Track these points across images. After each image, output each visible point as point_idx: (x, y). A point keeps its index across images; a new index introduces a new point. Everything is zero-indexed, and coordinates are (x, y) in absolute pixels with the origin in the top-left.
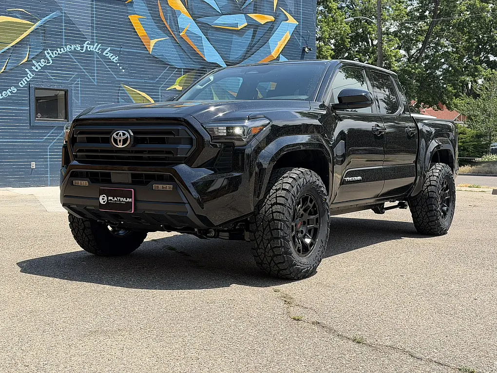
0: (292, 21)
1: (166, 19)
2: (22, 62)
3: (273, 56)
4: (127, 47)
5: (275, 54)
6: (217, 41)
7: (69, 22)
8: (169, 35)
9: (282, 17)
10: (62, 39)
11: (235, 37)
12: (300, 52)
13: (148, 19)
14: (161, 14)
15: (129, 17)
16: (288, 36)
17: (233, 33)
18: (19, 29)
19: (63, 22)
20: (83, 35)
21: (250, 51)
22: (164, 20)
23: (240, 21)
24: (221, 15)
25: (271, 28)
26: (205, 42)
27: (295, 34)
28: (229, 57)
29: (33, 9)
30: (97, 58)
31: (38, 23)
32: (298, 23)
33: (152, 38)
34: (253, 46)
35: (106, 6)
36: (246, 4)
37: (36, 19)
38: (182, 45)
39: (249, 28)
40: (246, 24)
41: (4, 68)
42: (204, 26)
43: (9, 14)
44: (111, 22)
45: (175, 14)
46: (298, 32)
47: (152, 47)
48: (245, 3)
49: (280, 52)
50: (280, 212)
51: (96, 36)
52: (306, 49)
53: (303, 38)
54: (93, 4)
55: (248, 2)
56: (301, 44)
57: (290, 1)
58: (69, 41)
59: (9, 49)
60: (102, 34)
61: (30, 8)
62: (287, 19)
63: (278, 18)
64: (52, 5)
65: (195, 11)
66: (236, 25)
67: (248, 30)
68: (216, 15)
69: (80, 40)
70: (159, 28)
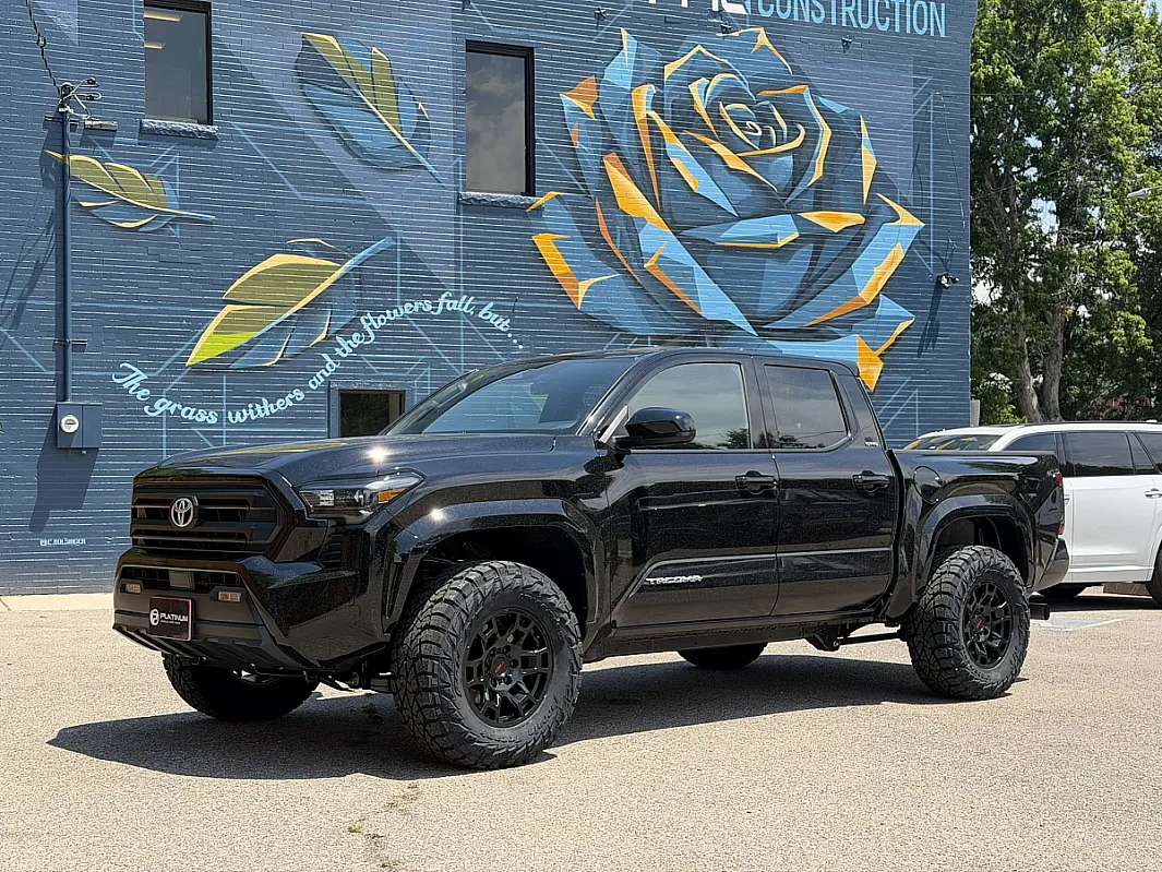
0: (909, 222)
1: (614, 238)
2: (315, 342)
3: (863, 300)
4: (529, 299)
5: (866, 294)
6: (727, 274)
7: (410, 257)
8: (619, 268)
9: (883, 214)
10: (395, 290)
11: (771, 265)
12: (930, 286)
13: (572, 239)
14: (603, 227)
15: (534, 238)
16: (898, 252)
17: (764, 256)
18: (312, 276)
19: (398, 259)
20: (438, 280)
21: (807, 290)
22: (608, 238)
23: (784, 230)
24: (738, 221)
25: (856, 240)
26: (701, 278)
27: (916, 248)
28: (757, 307)
29: (339, 237)
30: (465, 324)
31: (350, 264)
32: (923, 225)
33: (581, 278)
34: (814, 281)
35: (485, 221)
36: (794, 194)
37: (344, 256)
38: (649, 288)
39: (802, 241)
40: (796, 235)
41: (280, 353)
42: (698, 246)
43: (293, 250)
44: (495, 252)
45: (632, 226)
46: (922, 242)
47: (581, 296)
48: (792, 190)
49: (880, 289)
50: (433, 643)
51: (465, 282)
52: (944, 281)
53: (938, 255)
54: (458, 220)
55: (800, 189)
56: (931, 270)
57: (902, 178)
58: (410, 295)
59: (290, 317)
60: (476, 276)
61: (334, 237)
62: (896, 218)
63: (874, 216)
64: (377, 226)
65: (678, 217)
66: (774, 238)
67: (801, 247)
68: (725, 221)
69: (430, 292)
70: (599, 255)
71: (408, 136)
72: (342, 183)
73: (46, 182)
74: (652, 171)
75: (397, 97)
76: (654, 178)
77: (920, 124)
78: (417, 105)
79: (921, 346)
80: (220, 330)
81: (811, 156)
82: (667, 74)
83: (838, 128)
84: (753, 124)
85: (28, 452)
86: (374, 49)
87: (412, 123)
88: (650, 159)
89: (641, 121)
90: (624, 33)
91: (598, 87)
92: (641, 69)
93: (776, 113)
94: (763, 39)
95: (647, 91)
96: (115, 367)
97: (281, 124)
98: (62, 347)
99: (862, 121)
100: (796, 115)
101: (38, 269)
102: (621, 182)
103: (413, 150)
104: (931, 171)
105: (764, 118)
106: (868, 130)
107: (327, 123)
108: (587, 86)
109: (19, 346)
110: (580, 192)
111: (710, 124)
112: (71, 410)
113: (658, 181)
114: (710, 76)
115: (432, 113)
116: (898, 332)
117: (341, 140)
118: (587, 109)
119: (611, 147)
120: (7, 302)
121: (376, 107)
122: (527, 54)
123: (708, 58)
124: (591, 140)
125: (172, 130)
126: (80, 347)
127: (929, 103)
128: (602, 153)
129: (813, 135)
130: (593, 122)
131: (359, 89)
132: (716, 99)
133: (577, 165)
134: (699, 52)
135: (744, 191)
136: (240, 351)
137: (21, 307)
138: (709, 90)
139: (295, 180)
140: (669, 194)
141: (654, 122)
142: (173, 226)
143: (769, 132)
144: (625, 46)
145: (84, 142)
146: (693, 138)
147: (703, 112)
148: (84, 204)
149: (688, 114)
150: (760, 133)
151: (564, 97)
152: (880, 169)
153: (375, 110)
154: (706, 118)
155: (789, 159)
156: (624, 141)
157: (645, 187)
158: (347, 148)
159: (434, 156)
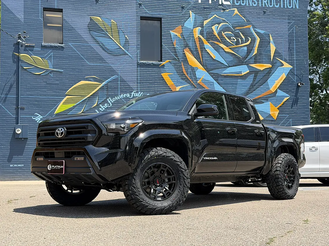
0: (287, 66)
1: (188, 74)
2: (93, 106)
3: (272, 91)
5: (273, 89)
6: (225, 84)
7: (122, 81)
8: (189, 82)
9: (278, 64)
10: (118, 91)
11: (240, 80)
12: (295, 86)
13: (174, 74)
14: (184, 70)
15: (162, 74)
16: (283, 76)
17: (238, 78)
18: (93, 87)
19: (119, 81)
20: (131, 87)
21: (252, 88)
22: (186, 74)
24: (229, 67)
25: (269, 73)
26: (216, 85)
27: (290, 74)
29: (101, 75)
31: (104, 83)
32: (292, 67)
33: (177, 86)
34: (254, 85)
35: (146, 70)
36: (247, 59)
37: (102, 81)
39: (250, 73)
40: (248, 71)
41: (83, 110)
42: (215, 76)
43: (87, 79)
44: (149, 79)
45: (193, 70)
46: (292, 73)
48: (247, 57)
49: (277, 87)
51: (140, 88)
52: (299, 84)
53: (298, 76)
54: (138, 69)
55: (249, 57)
56: (295, 81)
57: (285, 53)
58: (122, 92)
59: (86, 99)
60: (143, 86)
61: (99, 75)
62: (283, 65)
63: (275, 65)
64: (113, 72)
65: (209, 67)
66: (241, 72)
67: (250, 75)
68: (225, 68)
69: (129, 91)
70: (182, 79)
71: (122, 45)
72: (102, 59)
73: (14, 62)
74: (200, 53)
75: (119, 34)
76: (200, 55)
77: (290, 35)
78: (125, 36)
79: (292, 105)
80: (64, 103)
81: (253, 47)
82: (204, 24)
83: (262, 38)
84: (233, 38)
85: (7, 139)
86: (112, 20)
87: (124, 41)
88: (199, 50)
89: (196, 38)
90: (190, 12)
91: (182, 29)
92: (196, 22)
93: (241, 34)
94: (236, 11)
95: (199, 29)
96: (33, 115)
97: (83, 43)
98: (17, 109)
99: (270, 35)
100: (248, 35)
101: (11, 86)
102: (190, 56)
103: (124, 49)
104: (295, 50)
105: (237, 36)
106: (272, 38)
107: (97, 42)
108: (179, 28)
109: (5, 109)
110: (177, 60)
111: (219, 38)
112: (19, 127)
113: (202, 56)
114: (219, 24)
115: (130, 38)
116: (284, 101)
117: (101, 47)
118: (179, 35)
119: (186, 46)
120: (2, 96)
121: (112, 37)
122: (160, 19)
123: (218, 18)
124: (180, 44)
125: (50, 46)
126: (22, 109)
127: (293, 29)
128: (184, 48)
129: (254, 40)
130: (181, 39)
131: (107, 32)
132: (221, 31)
133: (175, 52)
134: (215, 17)
135: (231, 58)
136: (70, 109)
137: (6, 97)
138: (218, 28)
139: (87, 59)
140: (205, 60)
141: (201, 38)
142: (51, 73)
143: (239, 40)
144: (191, 16)
145: (25, 50)
146: (213, 42)
147: (216, 35)
148: (25, 68)
149: (212, 35)
150: (236, 40)
151: (171, 32)
152: (277, 50)
153: (112, 38)
154: (217, 36)
155: (246, 48)
156: (191, 44)
157: (198, 58)
158: (103, 49)
159: (130, 51)
